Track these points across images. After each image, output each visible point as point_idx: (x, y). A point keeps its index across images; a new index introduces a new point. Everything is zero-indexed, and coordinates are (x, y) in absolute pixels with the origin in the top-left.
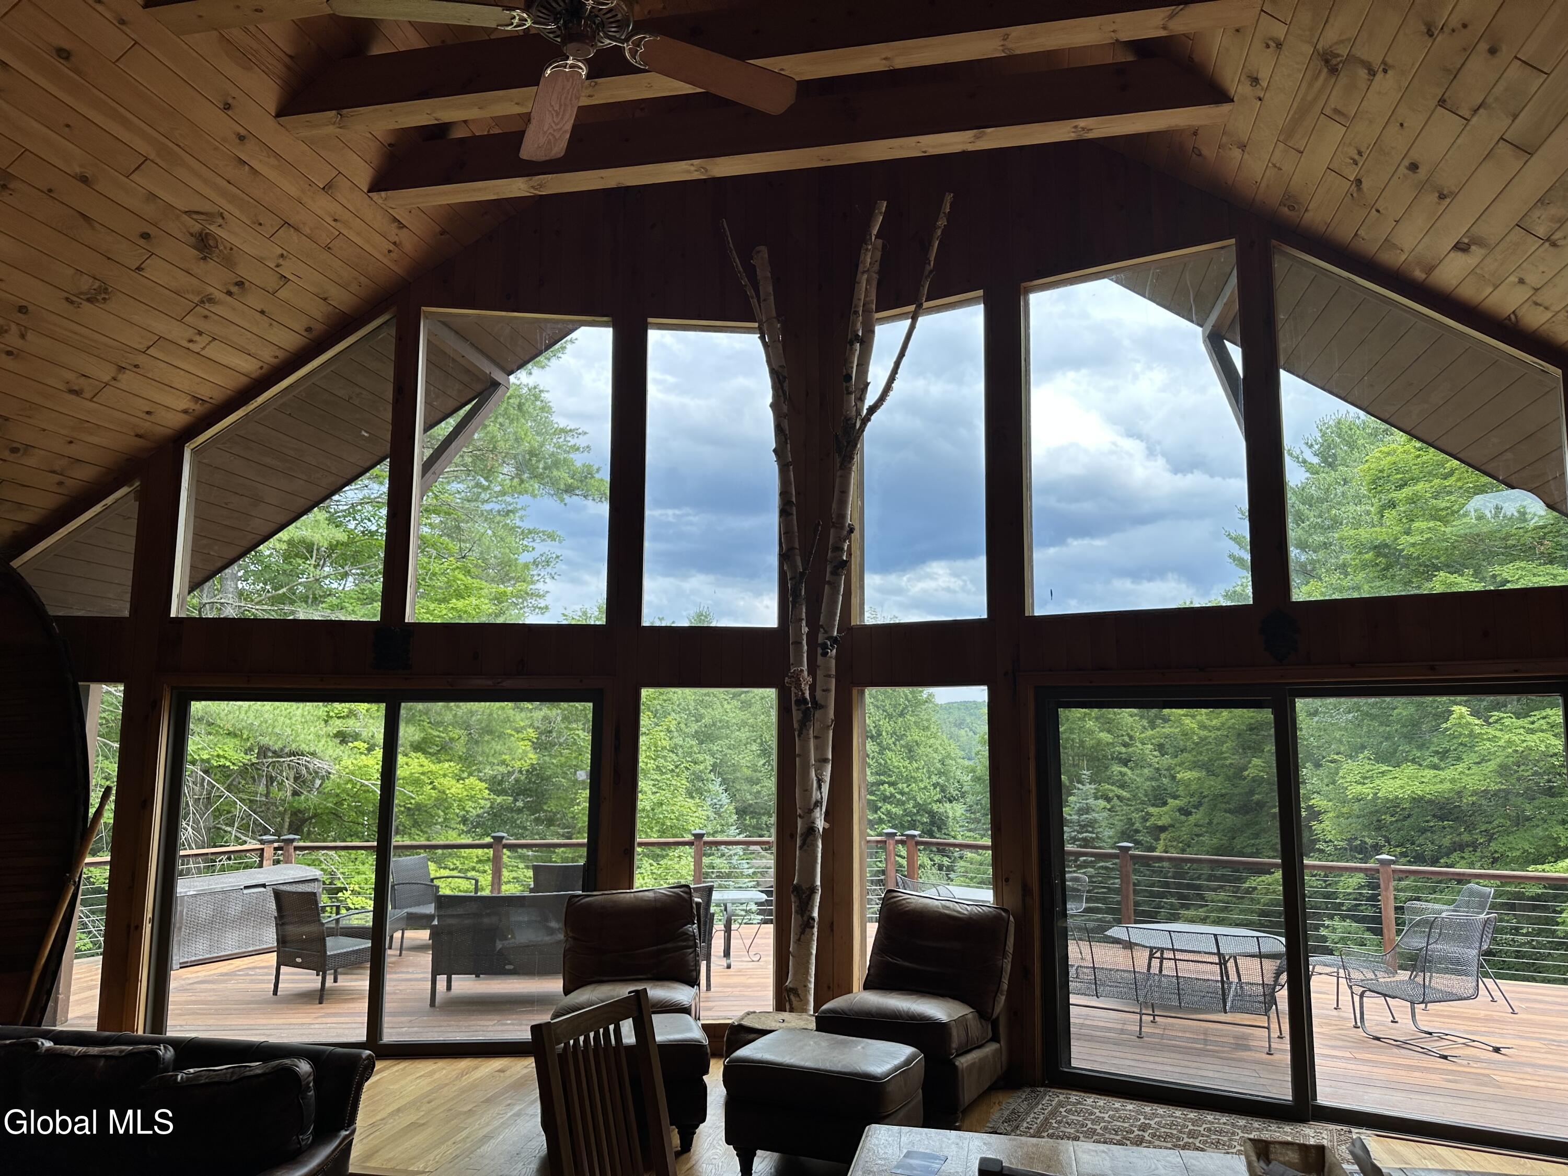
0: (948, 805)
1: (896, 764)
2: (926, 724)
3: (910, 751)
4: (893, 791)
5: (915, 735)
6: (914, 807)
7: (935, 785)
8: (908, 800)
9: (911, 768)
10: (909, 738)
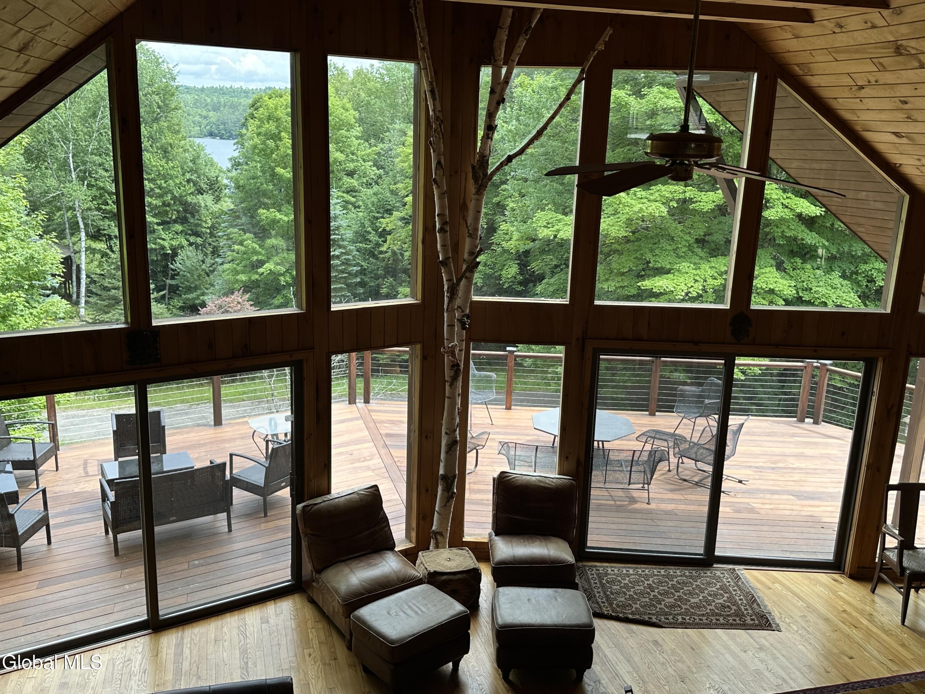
0: (200, 197)
1: (154, 164)
2: (177, 128)
3: (165, 152)
4: (152, 186)
5: (169, 138)
6: (171, 199)
7: (188, 181)
8: (166, 193)
9: (167, 167)
10: (164, 141)
